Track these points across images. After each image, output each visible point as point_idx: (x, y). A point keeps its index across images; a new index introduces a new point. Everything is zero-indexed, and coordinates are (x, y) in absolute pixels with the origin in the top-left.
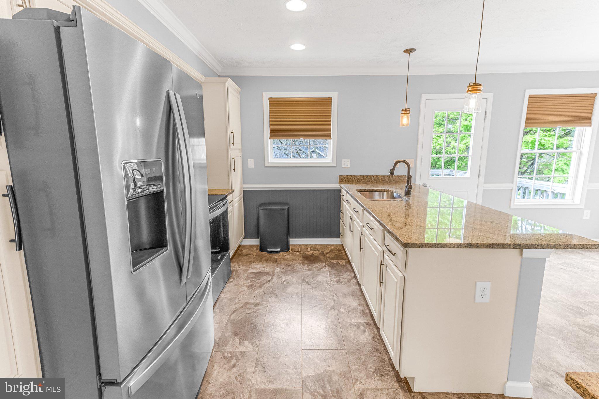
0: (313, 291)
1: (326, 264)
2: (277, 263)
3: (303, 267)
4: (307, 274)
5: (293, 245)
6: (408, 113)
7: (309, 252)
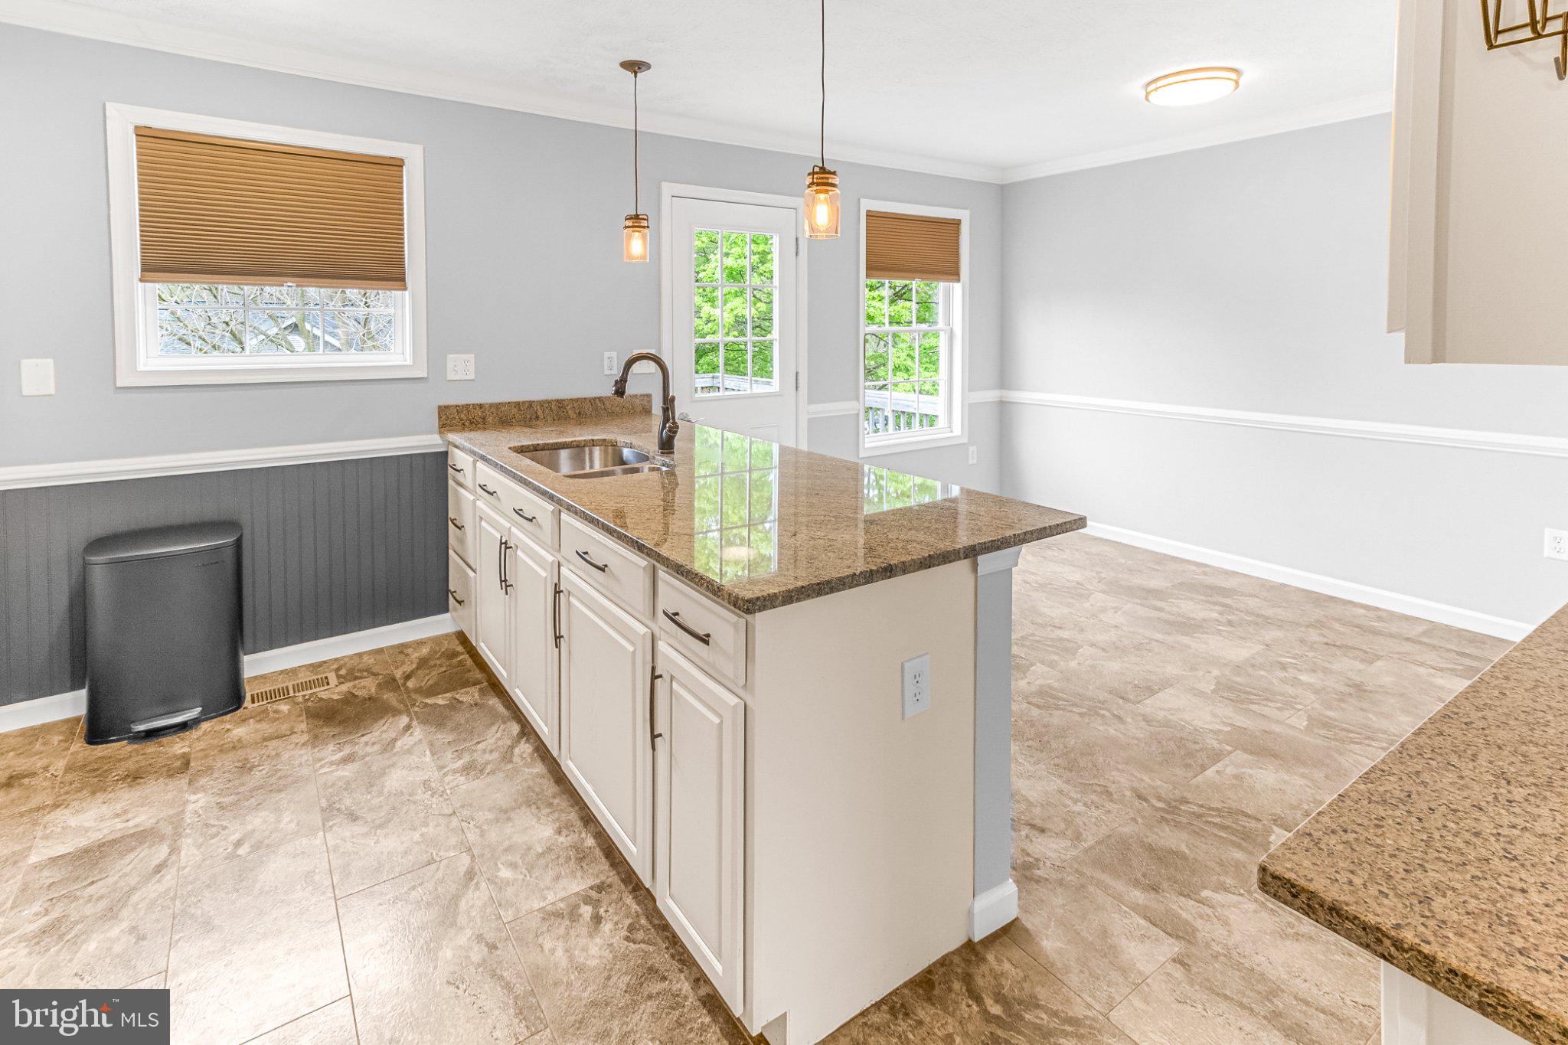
0: (377, 842)
1: (411, 720)
2: (189, 772)
3: (319, 755)
4: (339, 778)
5: (255, 678)
6: (644, 227)
7: (334, 691)
